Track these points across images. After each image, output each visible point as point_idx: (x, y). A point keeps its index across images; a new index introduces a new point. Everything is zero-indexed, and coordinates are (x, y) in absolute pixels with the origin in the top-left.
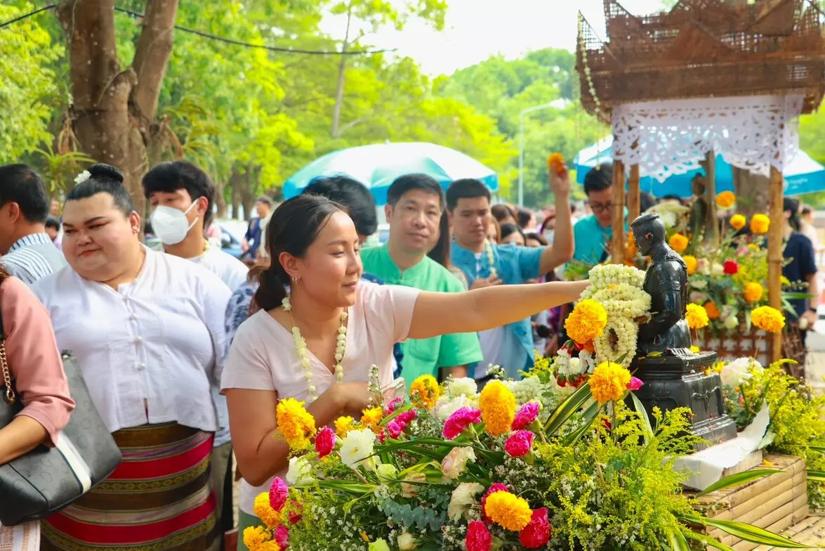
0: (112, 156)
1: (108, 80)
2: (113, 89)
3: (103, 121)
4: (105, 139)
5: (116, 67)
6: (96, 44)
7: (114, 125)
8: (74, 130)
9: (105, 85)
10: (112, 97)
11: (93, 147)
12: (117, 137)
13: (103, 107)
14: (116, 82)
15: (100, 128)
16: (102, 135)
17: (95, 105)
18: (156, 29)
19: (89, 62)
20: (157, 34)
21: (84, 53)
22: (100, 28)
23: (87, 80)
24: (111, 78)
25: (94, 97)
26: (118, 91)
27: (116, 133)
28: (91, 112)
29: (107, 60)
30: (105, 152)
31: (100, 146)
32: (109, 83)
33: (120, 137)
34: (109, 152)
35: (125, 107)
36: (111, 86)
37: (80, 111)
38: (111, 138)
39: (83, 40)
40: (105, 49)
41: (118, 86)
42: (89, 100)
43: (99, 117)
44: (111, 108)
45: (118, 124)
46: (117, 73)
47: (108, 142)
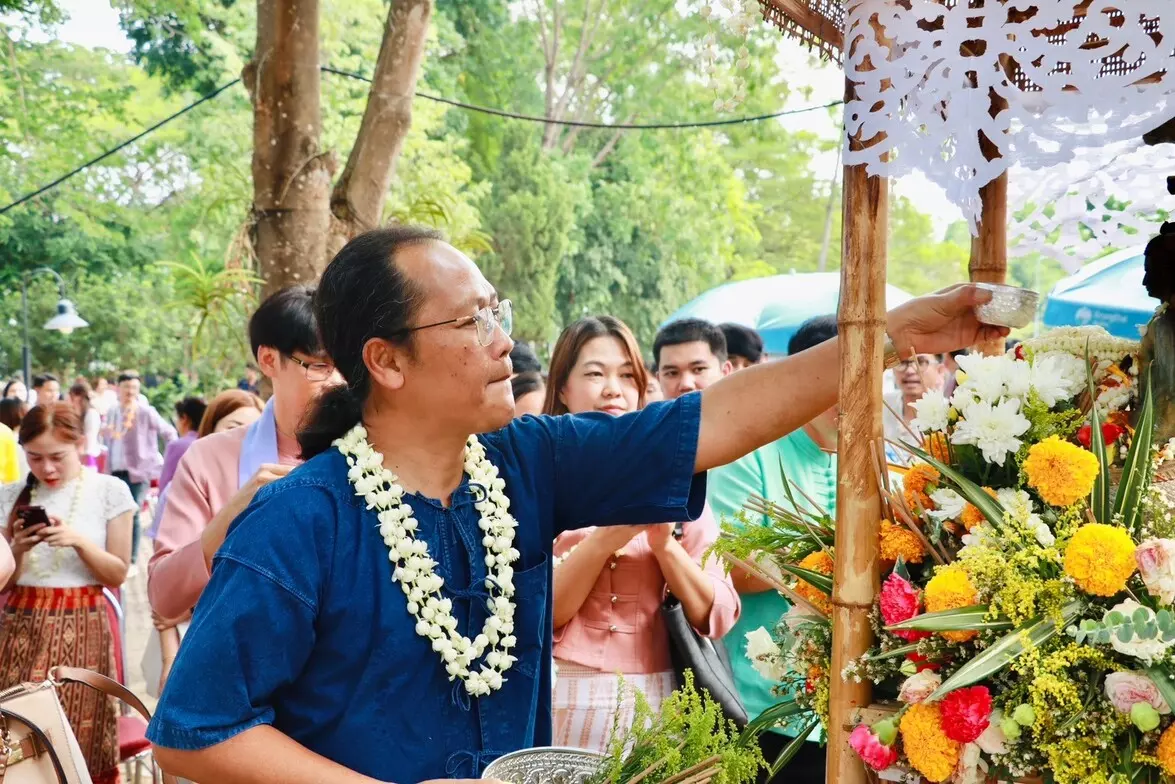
0: (297, 276)
1: (297, 166)
2: (303, 178)
3: (287, 225)
4: (288, 250)
5: (311, 148)
6: (284, 115)
7: (303, 232)
8: (252, 240)
9: (291, 173)
10: (301, 191)
11: (272, 262)
12: (307, 248)
13: (289, 206)
14: (308, 168)
15: (281, 235)
16: (284, 246)
17: (277, 203)
18: (383, 96)
19: (274, 142)
20: (385, 103)
21: (268, 129)
22: (292, 94)
23: (268, 167)
24: (302, 164)
25: (277, 191)
26: (310, 182)
27: (305, 243)
28: (272, 212)
29: (299, 139)
30: (287, 270)
31: (281, 261)
32: (298, 170)
33: (312, 248)
34: (294, 270)
35: (325, 205)
36: (299, 175)
37: (260, 212)
38: (297, 250)
39: (267, 111)
40: (297, 123)
41: (310, 175)
42: (270, 195)
43: (281, 220)
44: (300, 208)
45: (309, 229)
46: (310, 157)
47: (293, 256)
